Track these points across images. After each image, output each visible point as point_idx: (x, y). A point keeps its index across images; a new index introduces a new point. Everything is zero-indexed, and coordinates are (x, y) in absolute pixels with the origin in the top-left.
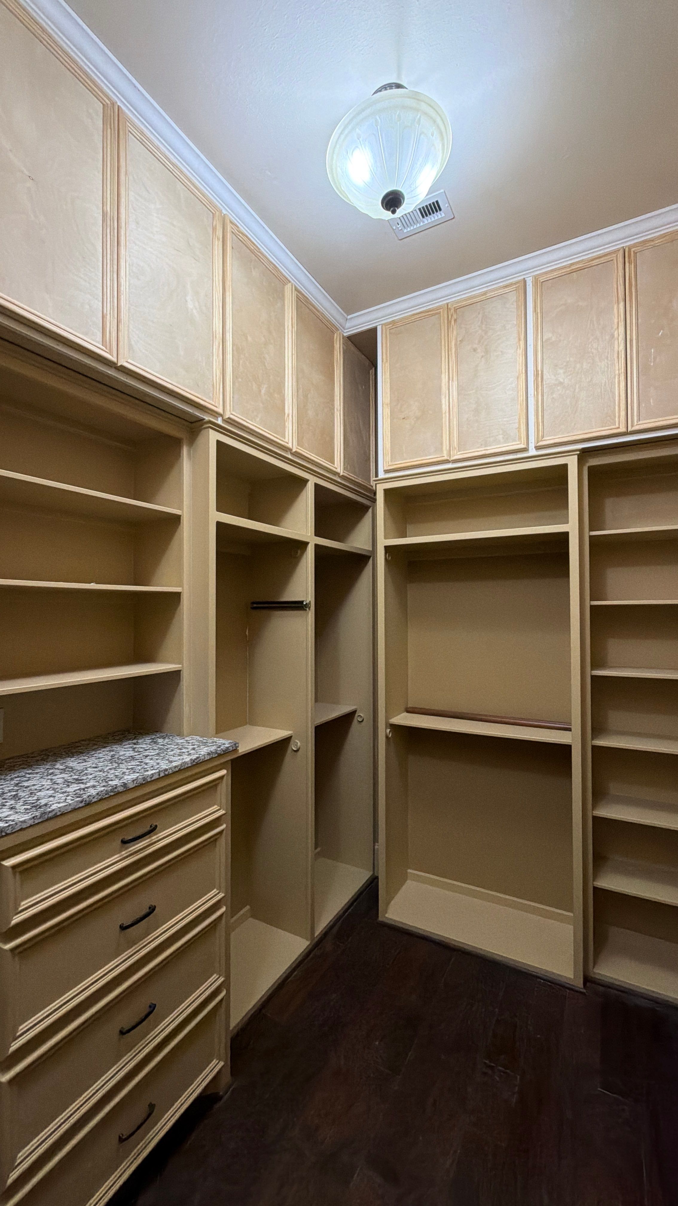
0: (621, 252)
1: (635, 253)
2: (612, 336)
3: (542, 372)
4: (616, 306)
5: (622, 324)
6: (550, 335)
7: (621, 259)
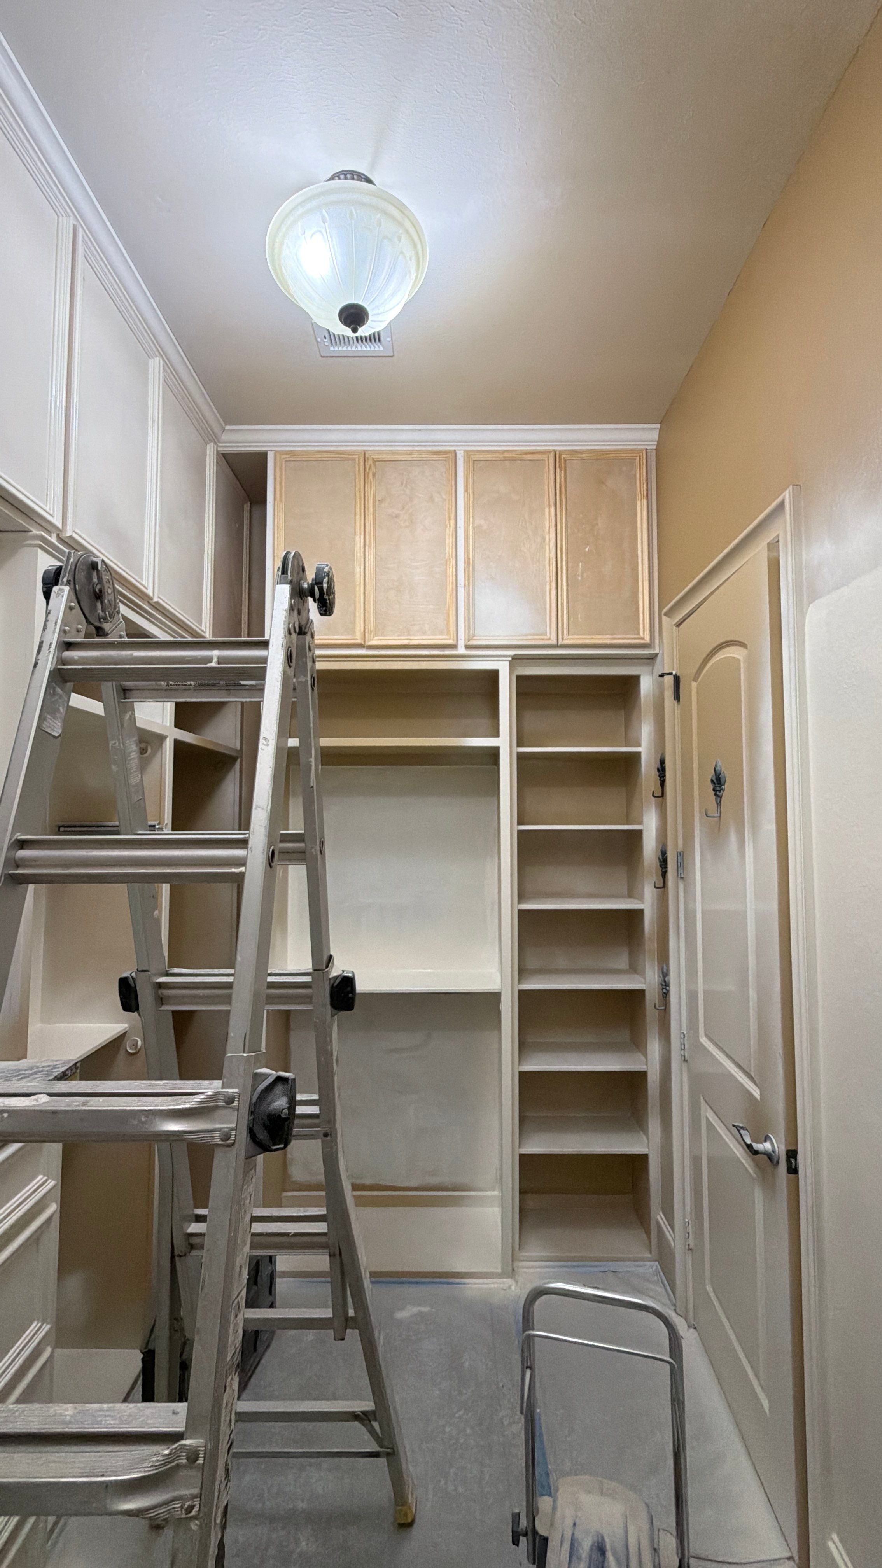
0: (552, 454)
1: (565, 461)
2: (544, 539)
3: (473, 561)
4: (547, 510)
5: (553, 530)
6: (482, 522)
7: (552, 461)
